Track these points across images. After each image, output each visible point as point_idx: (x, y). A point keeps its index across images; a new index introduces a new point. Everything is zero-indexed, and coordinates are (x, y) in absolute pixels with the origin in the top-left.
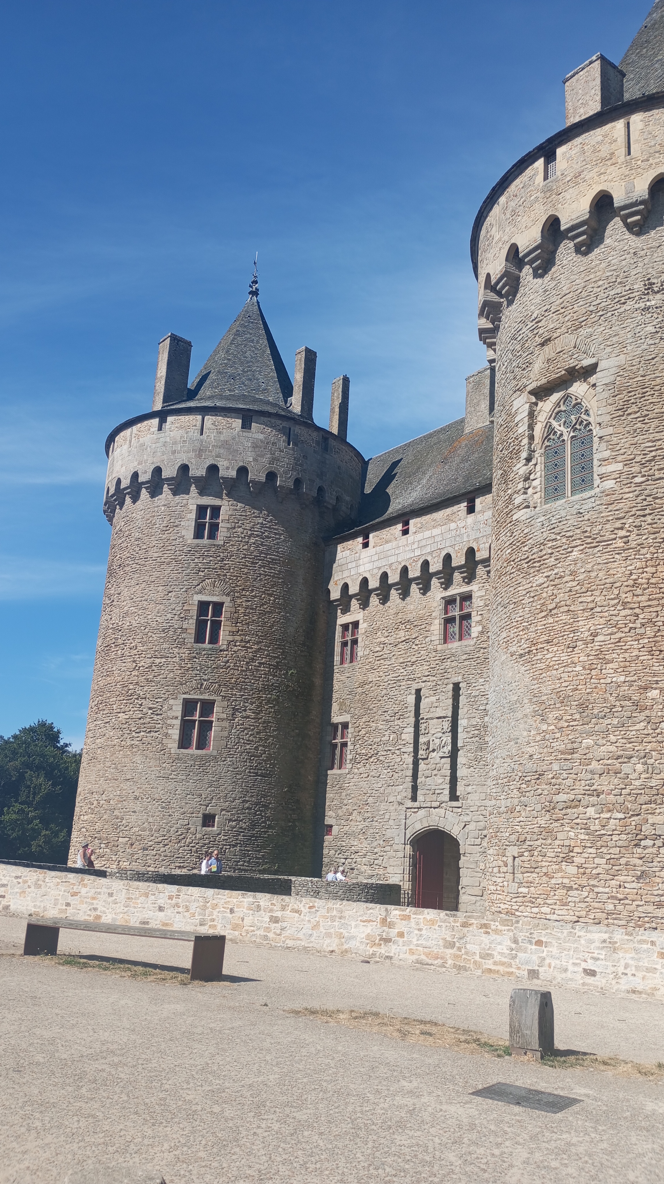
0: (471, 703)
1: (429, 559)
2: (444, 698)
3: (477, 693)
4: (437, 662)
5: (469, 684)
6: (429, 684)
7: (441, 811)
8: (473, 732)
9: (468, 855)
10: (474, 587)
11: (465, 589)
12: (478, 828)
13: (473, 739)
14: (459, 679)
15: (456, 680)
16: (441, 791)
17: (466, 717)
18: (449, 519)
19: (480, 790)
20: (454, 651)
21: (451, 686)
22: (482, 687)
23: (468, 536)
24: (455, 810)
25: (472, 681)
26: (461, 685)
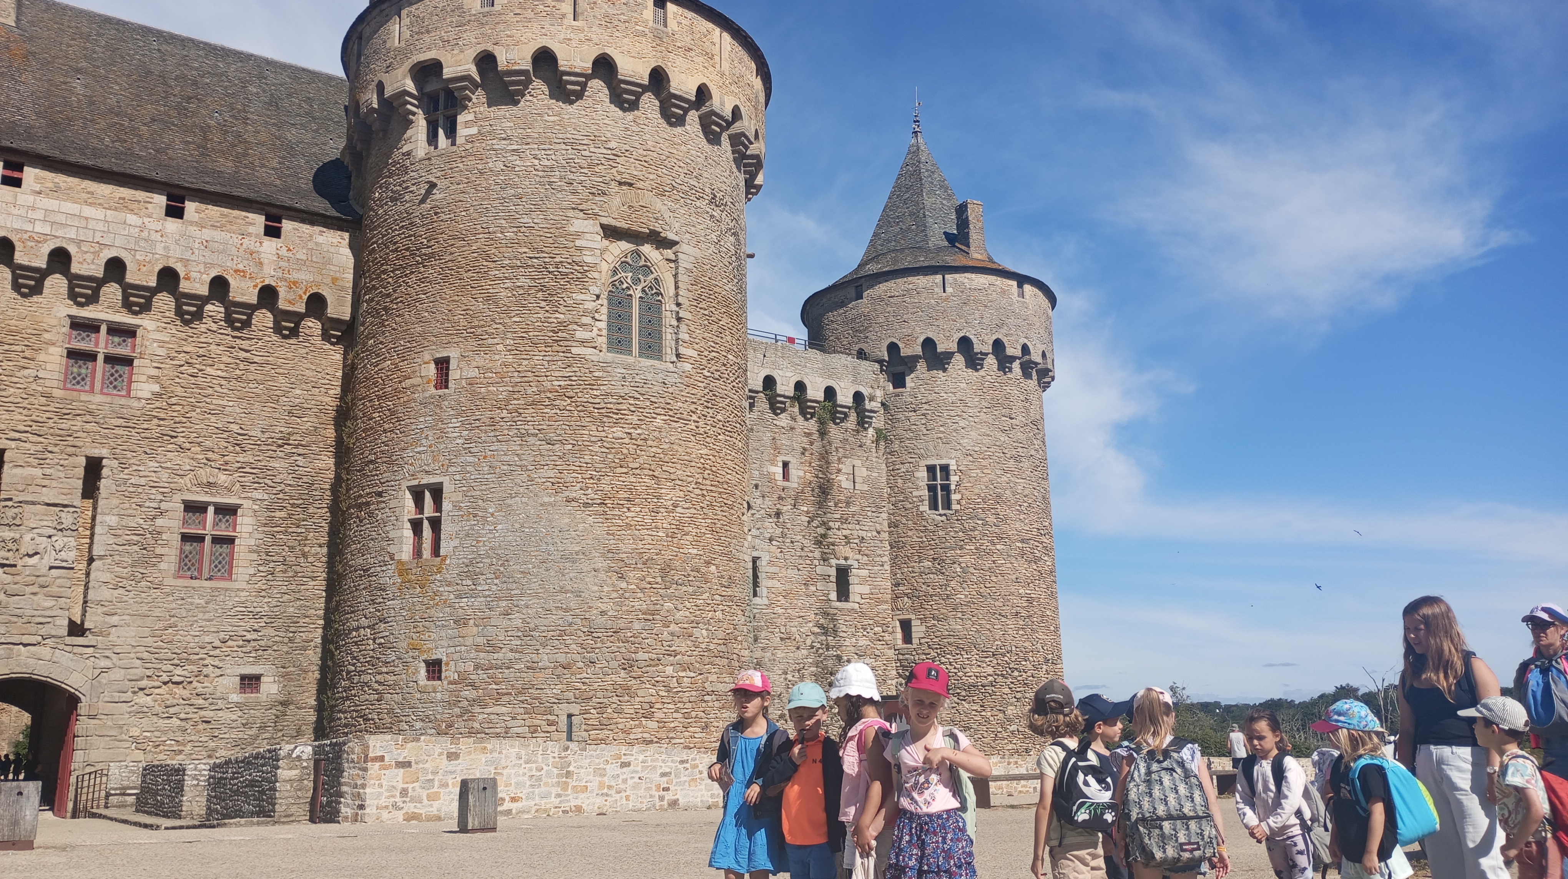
0: (127, 494)
1: (72, 249)
2: (62, 475)
3: (143, 481)
4: (48, 415)
5: (123, 466)
6: (27, 445)
7: (45, 651)
8: (128, 538)
9: (103, 717)
10: (146, 323)
11: (124, 318)
12: (128, 677)
13: (127, 547)
14: (104, 452)
15: (96, 452)
16: (49, 620)
17: (115, 511)
18: (123, 205)
19: (139, 622)
20: (94, 407)
21: (83, 461)
22: (153, 474)
23: (166, 248)
24: (77, 650)
25: (131, 461)
26: (104, 462)
